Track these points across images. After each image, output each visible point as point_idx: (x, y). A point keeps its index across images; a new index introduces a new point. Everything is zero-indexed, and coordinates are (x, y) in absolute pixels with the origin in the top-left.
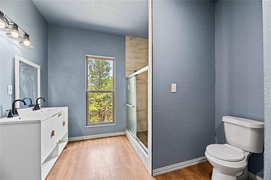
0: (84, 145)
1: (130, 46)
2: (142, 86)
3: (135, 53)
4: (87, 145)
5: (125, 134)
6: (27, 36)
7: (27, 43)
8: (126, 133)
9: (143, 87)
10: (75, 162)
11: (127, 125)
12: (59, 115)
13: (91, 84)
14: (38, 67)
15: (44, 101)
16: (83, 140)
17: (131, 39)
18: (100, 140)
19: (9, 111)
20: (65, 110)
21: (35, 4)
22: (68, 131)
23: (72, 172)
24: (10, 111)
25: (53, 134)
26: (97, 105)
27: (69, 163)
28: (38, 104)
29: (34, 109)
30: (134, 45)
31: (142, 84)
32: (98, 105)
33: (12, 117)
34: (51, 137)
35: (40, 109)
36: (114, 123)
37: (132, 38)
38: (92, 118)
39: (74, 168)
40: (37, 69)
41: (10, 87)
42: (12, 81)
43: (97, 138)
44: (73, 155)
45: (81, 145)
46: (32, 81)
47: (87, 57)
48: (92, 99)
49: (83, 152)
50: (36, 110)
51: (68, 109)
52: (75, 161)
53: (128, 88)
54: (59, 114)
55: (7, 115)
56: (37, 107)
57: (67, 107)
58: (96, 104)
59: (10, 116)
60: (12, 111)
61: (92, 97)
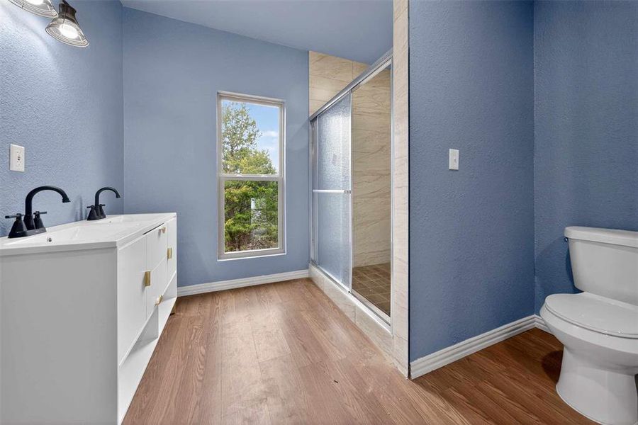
0: (218, 304)
1: (318, 75)
4: (224, 305)
5: (307, 276)
6: (68, 10)
7: (69, 31)
8: (310, 273)
10: (203, 351)
12: (160, 230)
15: (118, 196)
17: (321, 59)
19: (14, 220)
20: (170, 219)
22: (176, 272)
23: (199, 381)
24: (19, 218)
25: (146, 281)
27: (185, 355)
28: (101, 206)
29: (91, 218)
30: (326, 72)
33: (24, 235)
34: (143, 289)
35: (105, 217)
36: (282, 251)
37: (323, 57)
39: (201, 367)
41: (19, 150)
44: (194, 331)
45: (209, 305)
47: (220, 96)
50: (95, 219)
51: (176, 219)
52: (202, 347)
54: (160, 228)
55: (9, 230)
56: (97, 212)
57: (175, 214)
59: (16, 232)
60: (23, 218)
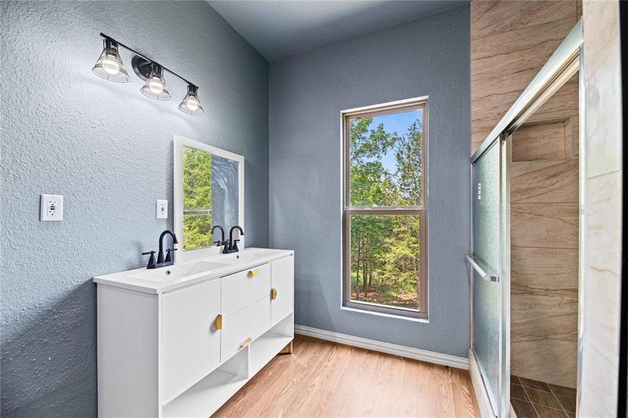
0: (329, 361)
1: (489, 35)
2: (557, 185)
3: (516, 54)
4: (334, 366)
5: (465, 367)
6: (193, 89)
7: (192, 104)
8: (469, 364)
9: (562, 187)
11: (475, 335)
13: (402, 193)
14: (240, 160)
15: (242, 233)
16: (334, 345)
18: (375, 360)
19: (150, 255)
21: (231, 24)
22: (292, 311)
24: (152, 255)
26: (415, 243)
28: (236, 241)
29: (225, 252)
30: (507, 22)
31: (554, 176)
32: (416, 245)
33: (153, 267)
34: (212, 332)
35: (237, 251)
36: (424, 316)
38: (402, 274)
40: (235, 164)
41: (164, 203)
42: (167, 190)
43: (370, 352)
44: (290, 384)
45: (322, 358)
46: (222, 191)
47: (346, 117)
48: (403, 228)
49: (314, 385)
50: (227, 253)
51: (293, 256)
53: (479, 198)
55: (147, 263)
56: (230, 247)
57: (293, 252)
58: (410, 243)
61: (404, 224)
